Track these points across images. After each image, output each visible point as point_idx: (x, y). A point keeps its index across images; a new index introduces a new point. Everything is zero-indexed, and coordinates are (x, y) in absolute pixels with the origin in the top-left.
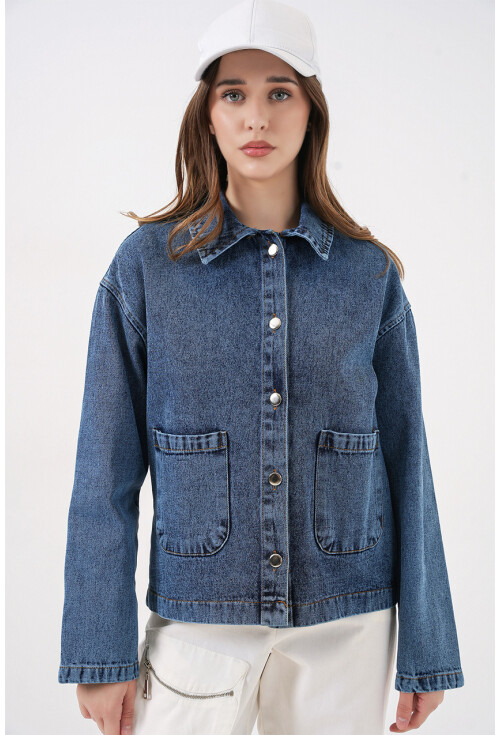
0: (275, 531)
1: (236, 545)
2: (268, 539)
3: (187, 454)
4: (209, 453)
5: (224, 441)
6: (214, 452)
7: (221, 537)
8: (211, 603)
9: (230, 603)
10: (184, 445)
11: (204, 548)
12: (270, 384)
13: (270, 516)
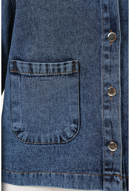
0: (112, 127)
1: (84, 136)
2: (107, 132)
3: (49, 76)
4: (65, 75)
5: (77, 67)
6: (69, 75)
7: (74, 131)
8: (65, 174)
9: (80, 175)
10: (47, 70)
11: (61, 138)
12: (108, 26)
13: (108, 117)
